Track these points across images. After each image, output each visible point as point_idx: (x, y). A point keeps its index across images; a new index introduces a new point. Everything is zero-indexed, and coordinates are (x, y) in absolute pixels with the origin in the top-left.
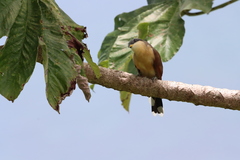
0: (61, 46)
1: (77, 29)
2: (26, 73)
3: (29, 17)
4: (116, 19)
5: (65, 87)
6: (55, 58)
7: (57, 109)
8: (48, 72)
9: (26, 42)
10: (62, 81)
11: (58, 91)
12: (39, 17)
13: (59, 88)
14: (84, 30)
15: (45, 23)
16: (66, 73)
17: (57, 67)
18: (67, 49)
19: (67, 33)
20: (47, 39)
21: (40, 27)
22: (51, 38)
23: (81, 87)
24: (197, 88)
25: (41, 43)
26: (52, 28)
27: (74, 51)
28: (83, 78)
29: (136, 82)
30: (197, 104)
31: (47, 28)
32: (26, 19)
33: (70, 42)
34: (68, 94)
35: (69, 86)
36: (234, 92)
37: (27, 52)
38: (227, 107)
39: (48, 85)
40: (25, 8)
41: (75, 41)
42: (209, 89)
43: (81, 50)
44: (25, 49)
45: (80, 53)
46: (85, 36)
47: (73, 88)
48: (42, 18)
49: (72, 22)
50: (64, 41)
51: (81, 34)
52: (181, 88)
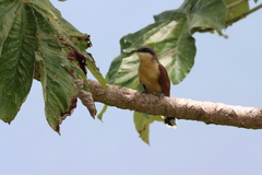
0: (60, 60)
1: (79, 39)
2: (22, 91)
3: (25, 30)
4: (122, 41)
5: (66, 106)
6: (54, 73)
7: (57, 129)
8: (46, 90)
9: (21, 57)
11: (59, 110)
12: (35, 29)
13: (58, 106)
14: (87, 38)
15: (42, 35)
16: (66, 91)
17: (56, 84)
18: (67, 63)
19: (67, 45)
20: (44, 53)
21: (36, 40)
22: (49, 51)
23: (85, 103)
24: (208, 106)
25: (38, 58)
26: (49, 40)
27: (76, 65)
28: (86, 93)
29: (141, 99)
30: (208, 123)
31: (44, 40)
32: (21, 32)
33: (70, 54)
34: (69, 113)
35: (69, 104)
36: (248, 109)
37: (23, 68)
38: (240, 126)
39: (47, 104)
40: (19, 19)
41: (76, 53)
42: (221, 106)
43: (83, 61)
44: (21, 65)
45: (83, 66)
46: (89, 45)
47: (74, 106)
48: (39, 31)
49: (74, 30)
50: (63, 54)
51: (85, 43)
52: (190, 105)
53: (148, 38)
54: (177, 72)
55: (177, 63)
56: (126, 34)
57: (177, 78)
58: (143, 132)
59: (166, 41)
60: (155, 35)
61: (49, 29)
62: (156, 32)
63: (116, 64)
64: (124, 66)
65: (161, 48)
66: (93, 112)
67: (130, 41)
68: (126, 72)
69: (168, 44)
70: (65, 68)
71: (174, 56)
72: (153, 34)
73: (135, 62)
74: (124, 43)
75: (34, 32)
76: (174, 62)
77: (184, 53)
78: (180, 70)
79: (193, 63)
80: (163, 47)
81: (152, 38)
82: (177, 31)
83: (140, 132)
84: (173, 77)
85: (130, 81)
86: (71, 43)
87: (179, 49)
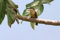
0: (11, 11)
1: (16, 6)
3: (3, 4)
5: (12, 21)
6: (10, 14)
7: (10, 27)
9: (2, 10)
10: (12, 20)
11: (11, 22)
12: (6, 4)
13: (11, 21)
14: (17, 6)
16: (12, 18)
17: (10, 16)
18: (13, 11)
19: (13, 7)
21: (6, 6)
22: (9, 9)
23: (17, 21)
24: (46, 20)
25: (6, 10)
26: (9, 6)
27: (15, 12)
28: (17, 18)
29: (31, 19)
30: (46, 24)
31: (8, 6)
32: (2, 4)
33: (14, 9)
34: (13, 23)
35: (13, 21)
36: (55, 21)
38: (53, 25)
39: (8, 21)
40: (2, 1)
41: (15, 9)
42: (49, 20)
43: (16, 11)
44: (2, 12)
45: (16, 12)
46: (18, 7)
47: (14, 21)
48: (7, 4)
49: (14, 4)
50: (12, 9)
51: (17, 7)
52: (42, 20)
53: (32, 5)
54: (39, 13)
55: (39, 11)
56: (27, 4)
57: (39, 14)
58: (33, 27)
59: (36, 6)
60: (34, 4)
61: (9, 3)
62: (34, 3)
63: (25, 11)
64: (27, 11)
65: (35, 7)
66: (18, 23)
67: (28, 5)
68: (27, 13)
69: (37, 6)
70: (13, 13)
71: (38, 9)
72: (33, 4)
73: (29, 11)
74: (27, 6)
75: (5, 4)
76: (38, 10)
77: (41, 8)
78: (40, 12)
79: (43, 11)
80: (36, 7)
81: (33, 5)
82: (39, 3)
83: (32, 27)
84: (38, 14)
85: (28, 15)
86: (14, 7)
87: (40, 8)
